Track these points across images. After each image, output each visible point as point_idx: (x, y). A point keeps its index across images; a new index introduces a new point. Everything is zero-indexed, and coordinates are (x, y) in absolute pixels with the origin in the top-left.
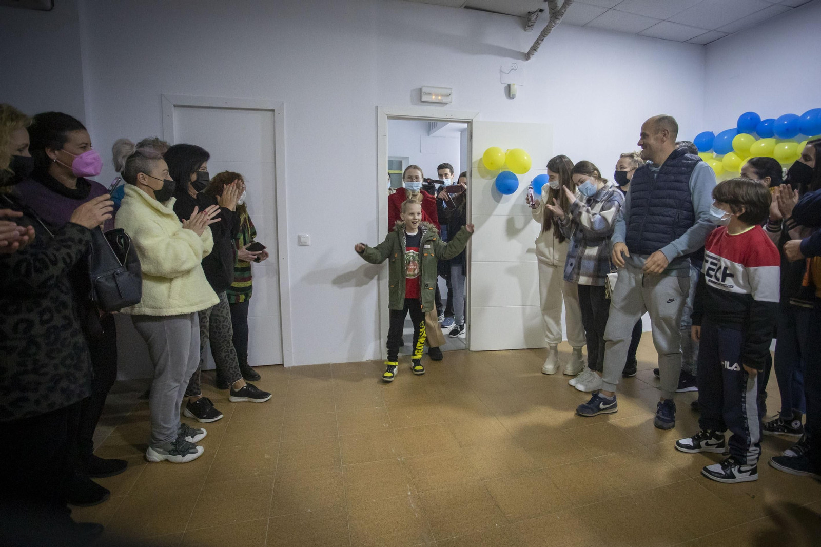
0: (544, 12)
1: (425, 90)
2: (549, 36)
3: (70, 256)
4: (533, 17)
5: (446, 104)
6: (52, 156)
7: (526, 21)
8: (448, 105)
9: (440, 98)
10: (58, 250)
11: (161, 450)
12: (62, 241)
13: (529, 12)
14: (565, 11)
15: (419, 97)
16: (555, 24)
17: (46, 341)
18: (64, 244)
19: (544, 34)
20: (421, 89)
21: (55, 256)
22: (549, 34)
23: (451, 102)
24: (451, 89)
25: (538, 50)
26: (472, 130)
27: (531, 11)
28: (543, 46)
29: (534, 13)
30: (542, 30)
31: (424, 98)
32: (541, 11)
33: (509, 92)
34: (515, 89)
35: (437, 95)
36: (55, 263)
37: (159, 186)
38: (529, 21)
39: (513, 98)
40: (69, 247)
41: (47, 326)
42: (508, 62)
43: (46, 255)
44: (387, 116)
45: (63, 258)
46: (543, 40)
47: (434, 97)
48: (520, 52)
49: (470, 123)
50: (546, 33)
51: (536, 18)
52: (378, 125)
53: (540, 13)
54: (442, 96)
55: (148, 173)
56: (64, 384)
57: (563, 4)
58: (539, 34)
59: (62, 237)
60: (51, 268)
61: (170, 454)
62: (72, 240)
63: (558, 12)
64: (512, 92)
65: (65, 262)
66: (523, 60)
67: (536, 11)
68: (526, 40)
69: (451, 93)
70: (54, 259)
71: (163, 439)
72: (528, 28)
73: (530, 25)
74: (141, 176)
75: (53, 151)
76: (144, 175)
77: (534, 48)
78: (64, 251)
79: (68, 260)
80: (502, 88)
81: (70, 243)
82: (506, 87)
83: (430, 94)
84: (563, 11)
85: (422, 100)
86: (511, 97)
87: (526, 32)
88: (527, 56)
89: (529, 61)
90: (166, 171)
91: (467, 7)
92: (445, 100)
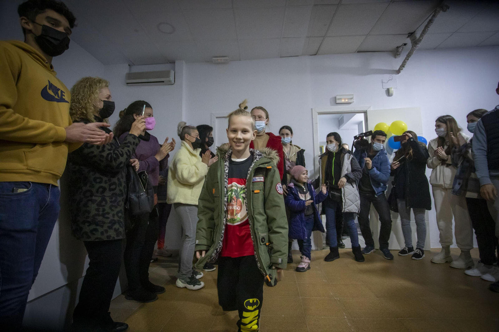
0: (407, 45)
1: (338, 97)
2: (412, 56)
3: (129, 151)
4: (400, 50)
5: (350, 103)
6: (135, 118)
7: (396, 52)
8: (352, 104)
9: (347, 100)
10: (123, 148)
11: (183, 281)
12: (125, 143)
13: (397, 47)
14: (422, 38)
15: (335, 101)
16: (416, 47)
17: (110, 200)
18: (126, 145)
19: (409, 56)
20: (336, 97)
21: (122, 151)
22: (412, 55)
23: (353, 102)
24: (353, 95)
25: (405, 66)
26: (367, 116)
27: (398, 46)
28: (408, 63)
29: (400, 47)
30: (407, 54)
31: (338, 101)
32: (405, 44)
33: (388, 93)
34: (392, 90)
35: (345, 99)
36: (122, 155)
37: (194, 140)
38: (397, 52)
39: (391, 96)
40: (129, 147)
41: (112, 192)
42: (386, 77)
43: (118, 151)
44: (317, 113)
45: (126, 153)
46: (408, 59)
47: (343, 100)
48: (394, 70)
49: (365, 113)
50: (410, 55)
51: (402, 50)
52: (313, 118)
53: (404, 46)
54: (348, 99)
55: (190, 134)
56: (117, 226)
57: (421, 34)
58: (406, 57)
59: (125, 142)
60: (121, 158)
61: (188, 284)
62: (130, 142)
63: (418, 40)
64: (391, 92)
65: (127, 154)
66: (395, 74)
67: (402, 45)
68: (396, 63)
69: (353, 97)
70: (121, 153)
71: (185, 274)
72: (397, 56)
73: (398, 54)
74: (186, 135)
75: (136, 116)
76: (188, 135)
77: (403, 66)
78: (126, 149)
79: (128, 154)
80: (384, 91)
81: (129, 144)
82: (386, 91)
83: (341, 99)
84: (421, 39)
85: (337, 102)
86: (390, 95)
87: (396, 59)
88: (398, 72)
89: (400, 74)
90: (197, 134)
91: (359, 52)
92: (350, 101)
